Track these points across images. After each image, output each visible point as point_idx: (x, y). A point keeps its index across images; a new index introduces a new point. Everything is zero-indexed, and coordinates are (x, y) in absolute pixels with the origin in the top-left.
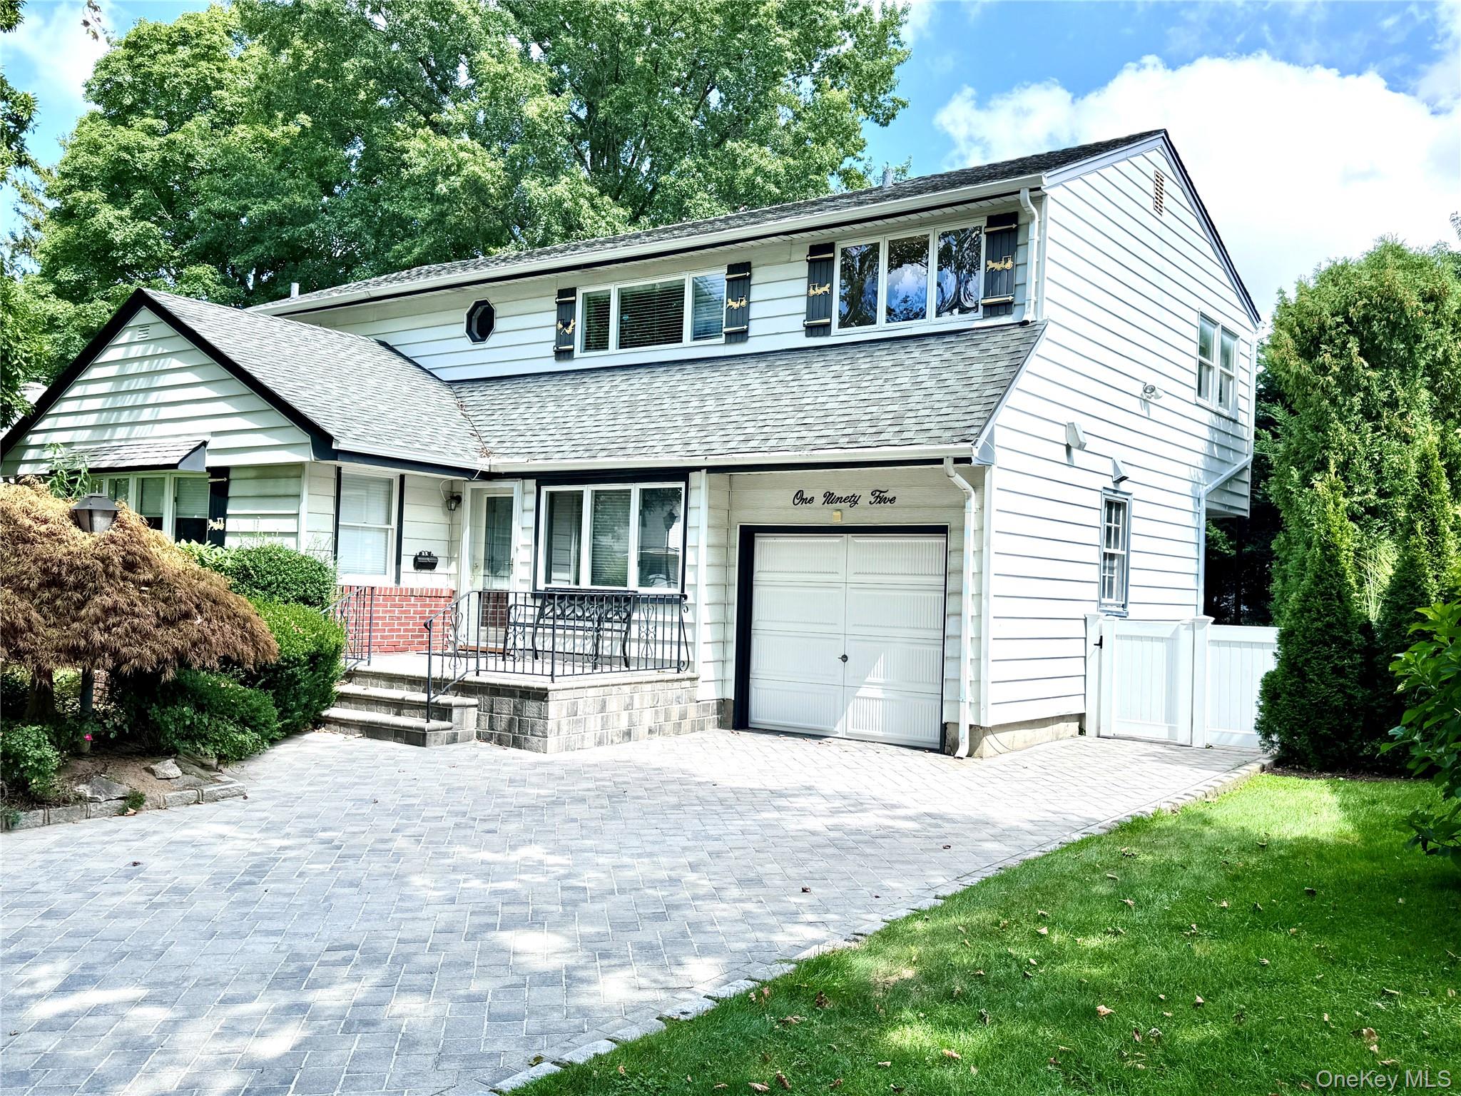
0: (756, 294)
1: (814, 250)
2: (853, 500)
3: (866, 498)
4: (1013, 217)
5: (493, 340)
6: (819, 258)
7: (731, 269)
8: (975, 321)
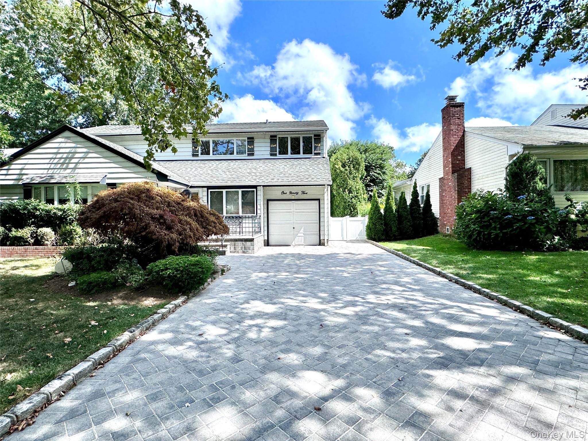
0: (255, 145)
1: (271, 136)
2: (297, 193)
3: (300, 193)
4: (319, 135)
6: (273, 139)
7: (248, 138)
8: (312, 156)
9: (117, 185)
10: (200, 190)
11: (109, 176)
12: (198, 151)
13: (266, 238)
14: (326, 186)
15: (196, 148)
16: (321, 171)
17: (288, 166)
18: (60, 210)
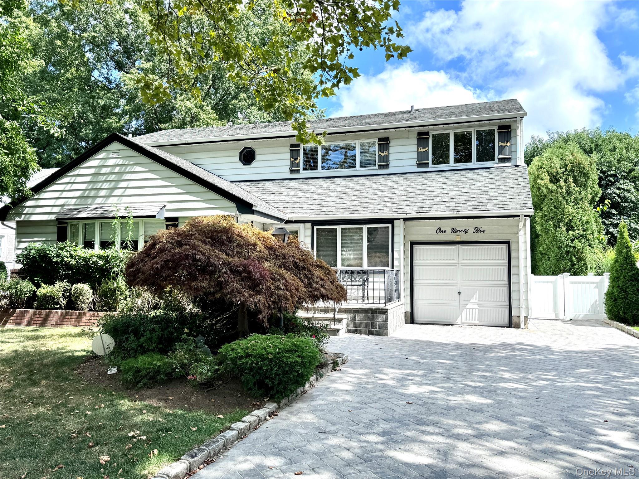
0: (392, 150)
1: (420, 134)
2: (465, 231)
3: (471, 230)
4: (509, 127)
5: (254, 164)
6: (422, 137)
7: (380, 140)
8: (494, 164)
9: (180, 221)
10: (301, 226)
11: (169, 206)
12: (298, 165)
13: (409, 310)
14: (522, 218)
15: (296, 159)
16: (511, 190)
17: (449, 183)
18: (101, 257)
